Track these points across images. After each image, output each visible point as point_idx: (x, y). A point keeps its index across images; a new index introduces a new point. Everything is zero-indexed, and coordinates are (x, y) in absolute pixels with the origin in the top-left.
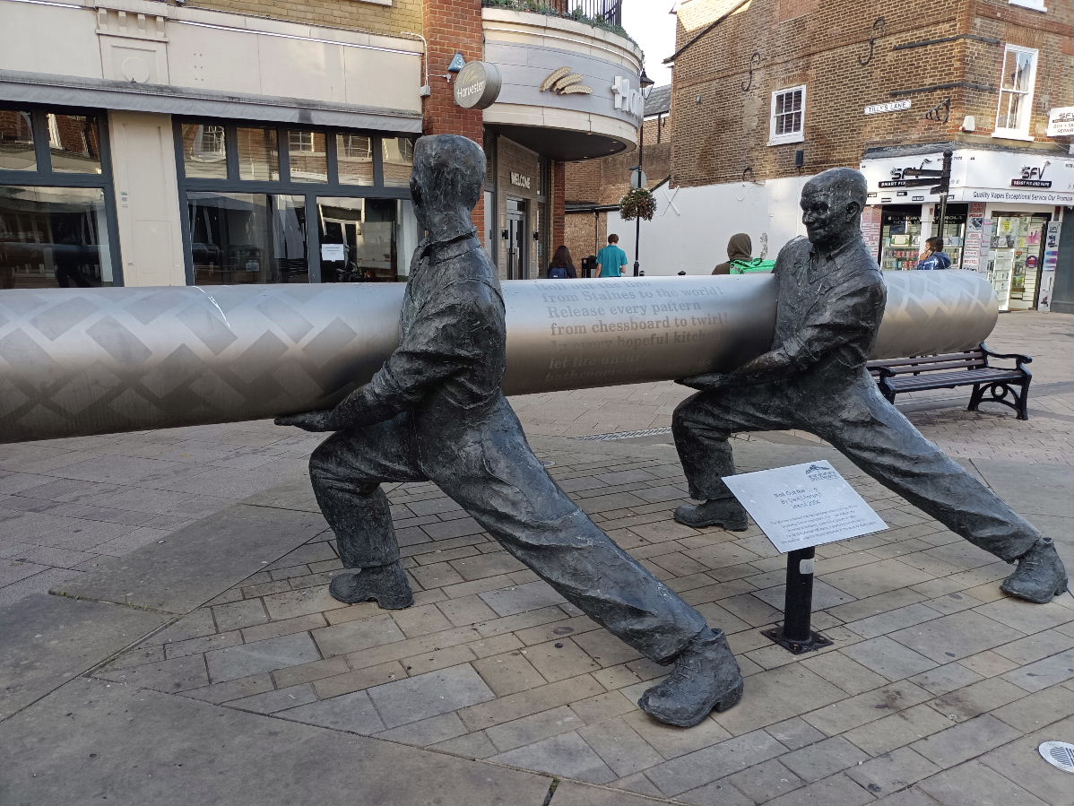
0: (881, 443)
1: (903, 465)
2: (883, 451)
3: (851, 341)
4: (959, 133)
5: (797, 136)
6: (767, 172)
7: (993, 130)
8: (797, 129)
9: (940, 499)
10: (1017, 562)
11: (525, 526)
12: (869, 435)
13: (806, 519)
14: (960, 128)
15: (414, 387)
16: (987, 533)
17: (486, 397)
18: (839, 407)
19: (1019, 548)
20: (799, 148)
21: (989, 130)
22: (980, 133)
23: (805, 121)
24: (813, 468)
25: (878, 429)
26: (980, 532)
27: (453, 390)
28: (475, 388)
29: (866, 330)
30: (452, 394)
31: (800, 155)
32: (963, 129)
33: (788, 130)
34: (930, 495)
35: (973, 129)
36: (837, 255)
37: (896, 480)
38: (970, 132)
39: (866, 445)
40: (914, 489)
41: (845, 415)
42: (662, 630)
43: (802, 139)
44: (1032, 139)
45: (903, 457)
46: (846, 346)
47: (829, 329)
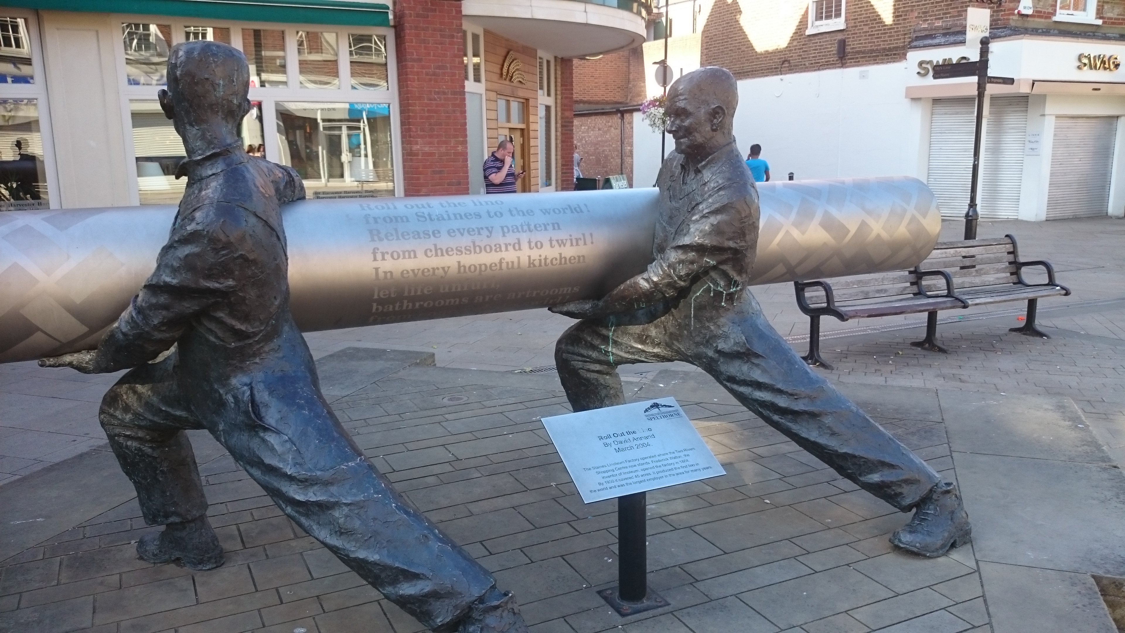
0: (757, 375)
1: (782, 402)
2: (759, 386)
3: (720, 263)
4: (1015, 18)
5: (838, 24)
6: (807, 64)
7: (1054, 13)
8: (838, 15)
9: (822, 440)
10: (914, 510)
11: (291, 478)
12: (745, 368)
13: (628, 464)
14: (1016, 12)
15: (162, 324)
16: (875, 478)
17: (255, 334)
18: (715, 336)
19: (911, 496)
20: (840, 36)
21: (1049, 13)
22: (1039, 17)
23: (846, 7)
24: (656, 406)
25: (756, 361)
26: (870, 476)
27: (213, 326)
28: (239, 326)
29: (736, 252)
30: (211, 331)
31: (842, 44)
32: (1019, 12)
33: (828, 17)
34: (813, 435)
35: (1030, 12)
36: (704, 167)
37: (776, 418)
38: (1027, 16)
39: (742, 378)
40: (795, 427)
41: (722, 345)
42: (435, 595)
43: (842, 27)
44: (1100, 22)
45: (780, 392)
46: (714, 268)
47: (692, 251)
